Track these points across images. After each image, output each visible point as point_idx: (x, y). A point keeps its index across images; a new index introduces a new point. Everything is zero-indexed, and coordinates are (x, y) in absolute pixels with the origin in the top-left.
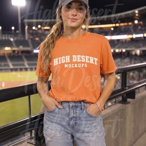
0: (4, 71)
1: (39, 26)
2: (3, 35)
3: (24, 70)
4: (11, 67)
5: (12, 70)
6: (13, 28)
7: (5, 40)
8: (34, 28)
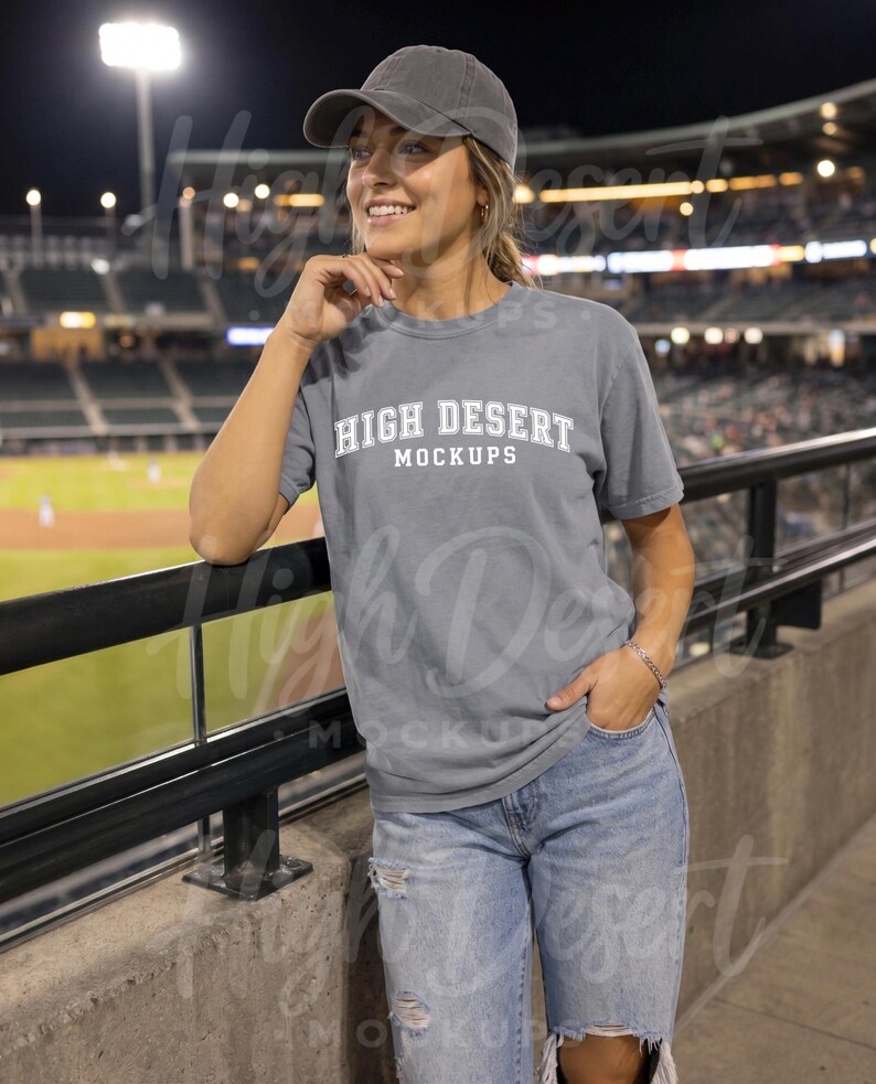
0: (53, 447)
1: (262, 191)
2: (53, 241)
3: (171, 444)
4: (99, 426)
5: (101, 445)
6: (108, 200)
7: (63, 267)
8: (231, 200)
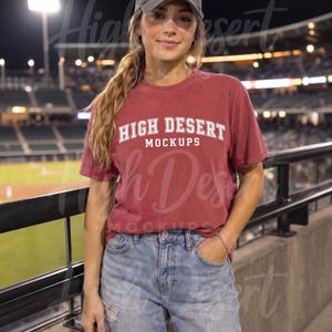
1: (91, 59)
2: (9, 79)
3: (55, 158)
6: (31, 63)
